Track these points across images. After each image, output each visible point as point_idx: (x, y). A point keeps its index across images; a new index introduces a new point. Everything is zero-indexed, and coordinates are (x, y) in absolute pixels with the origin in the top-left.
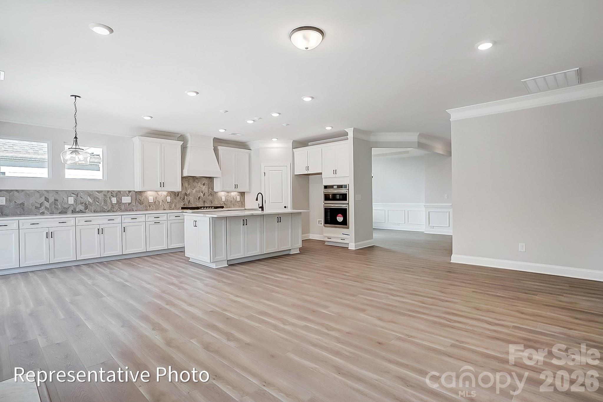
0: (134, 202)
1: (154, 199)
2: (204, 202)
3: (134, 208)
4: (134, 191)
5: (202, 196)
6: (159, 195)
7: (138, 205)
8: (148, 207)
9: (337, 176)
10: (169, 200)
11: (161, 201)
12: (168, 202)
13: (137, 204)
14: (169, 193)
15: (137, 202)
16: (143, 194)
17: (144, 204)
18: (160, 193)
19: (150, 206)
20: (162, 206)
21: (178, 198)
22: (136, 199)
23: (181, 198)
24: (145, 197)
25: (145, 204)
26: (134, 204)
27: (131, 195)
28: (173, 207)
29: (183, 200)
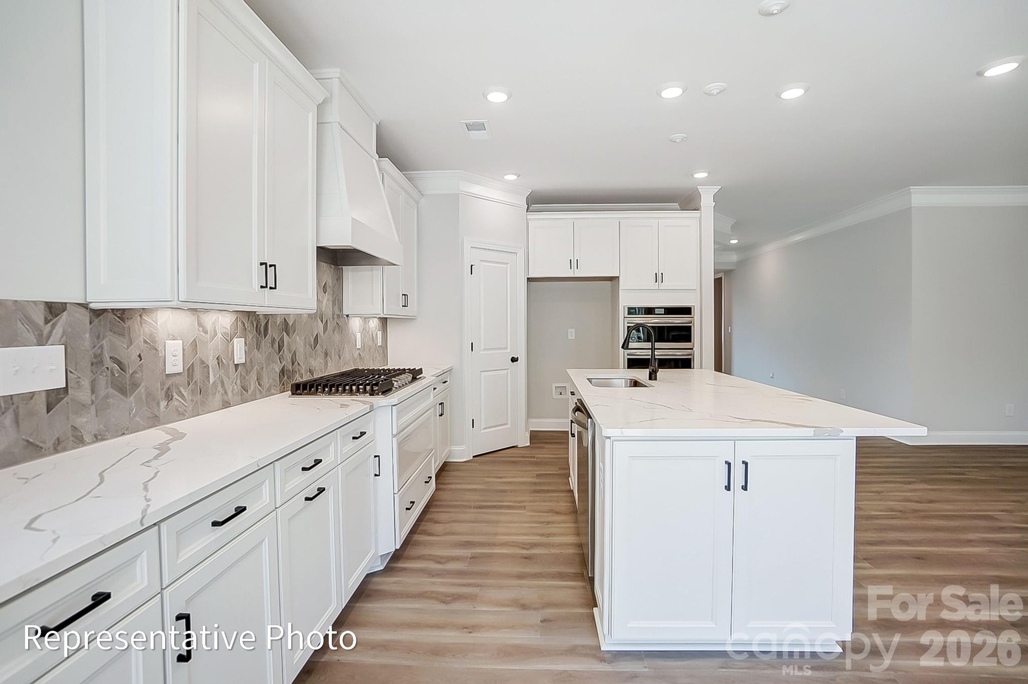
0: (86, 383)
1: (186, 353)
2: (326, 354)
3: (87, 422)
4: (85, 306)
5: (322, 334)
6: (206, 332)
7: (107, 397)
8: (163, 404)
9: (663, 286)
10: (239, 357)
11: (212, 362)
12: (237, 366)
13: (102, 393)
14: (239, 323)
15: (102, 381)
16: (134, 323)
17: (141, 389)
18: (209, 320)
19: (169, 397)
20: (216, 387)
21: (266, 342)
22: (97, 362)
23: (273, 341)
24: (145, 342)
25: (147, 388)
26: (84, 395)
27: (64, 333)
28: (252, 387)
29: (280, 351)
